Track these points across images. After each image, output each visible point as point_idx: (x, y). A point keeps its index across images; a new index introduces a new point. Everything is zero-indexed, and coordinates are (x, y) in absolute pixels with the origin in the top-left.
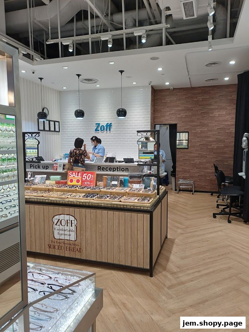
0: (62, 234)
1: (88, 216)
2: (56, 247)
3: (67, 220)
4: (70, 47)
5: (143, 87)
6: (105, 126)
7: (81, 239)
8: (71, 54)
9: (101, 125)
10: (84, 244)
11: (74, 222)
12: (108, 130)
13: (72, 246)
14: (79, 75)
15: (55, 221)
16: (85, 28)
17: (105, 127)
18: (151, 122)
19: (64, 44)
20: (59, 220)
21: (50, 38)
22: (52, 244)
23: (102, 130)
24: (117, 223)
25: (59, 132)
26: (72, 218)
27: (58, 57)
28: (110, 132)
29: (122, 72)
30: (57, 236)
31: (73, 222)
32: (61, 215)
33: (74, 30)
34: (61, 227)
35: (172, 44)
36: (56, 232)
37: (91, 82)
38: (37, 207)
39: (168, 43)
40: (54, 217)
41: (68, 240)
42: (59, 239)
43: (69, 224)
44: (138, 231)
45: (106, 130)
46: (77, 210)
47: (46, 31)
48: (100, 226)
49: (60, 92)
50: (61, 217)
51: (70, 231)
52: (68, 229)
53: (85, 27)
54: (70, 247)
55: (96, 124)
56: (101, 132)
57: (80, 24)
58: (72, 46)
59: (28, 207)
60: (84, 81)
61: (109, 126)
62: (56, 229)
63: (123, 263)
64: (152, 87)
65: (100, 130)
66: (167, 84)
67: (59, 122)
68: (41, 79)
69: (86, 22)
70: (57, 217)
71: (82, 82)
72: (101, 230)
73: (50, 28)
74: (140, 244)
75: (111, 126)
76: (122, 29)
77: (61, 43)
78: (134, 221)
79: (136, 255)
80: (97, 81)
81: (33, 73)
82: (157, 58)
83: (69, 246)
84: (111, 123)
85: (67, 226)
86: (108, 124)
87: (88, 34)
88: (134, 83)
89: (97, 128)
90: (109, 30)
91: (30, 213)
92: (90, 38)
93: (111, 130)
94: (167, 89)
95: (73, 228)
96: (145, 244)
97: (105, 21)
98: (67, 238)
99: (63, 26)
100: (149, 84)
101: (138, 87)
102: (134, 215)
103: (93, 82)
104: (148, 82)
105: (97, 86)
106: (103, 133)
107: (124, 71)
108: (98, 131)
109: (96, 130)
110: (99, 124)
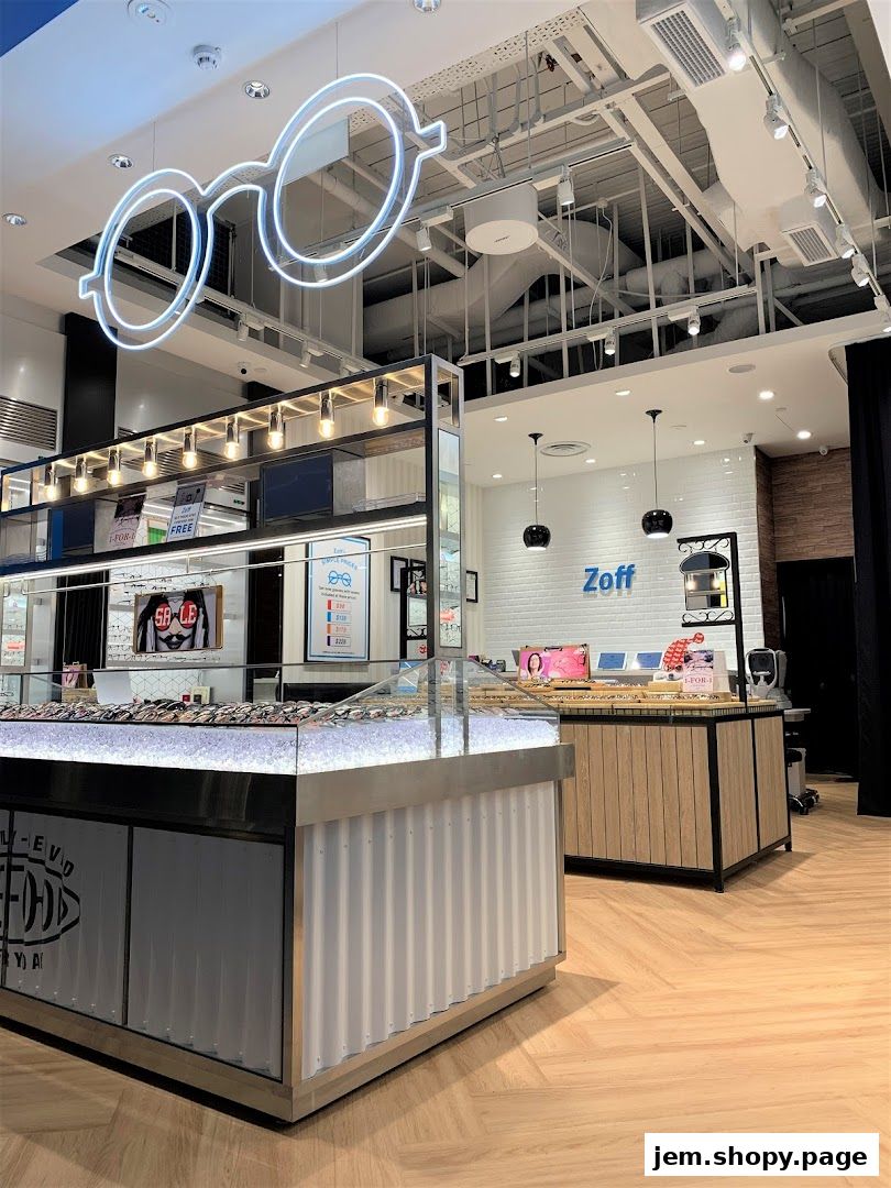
4: (514, 366)
5: (728, 452)
6: (613, 575)
8: (517, 384)
9: (600, 573)
12: (624, 585)
14: (535, 436)
16: (551, 317)
17: (615, 578)
18: (761, 554)
19: (499, 361)
21: (467, 353)
23: (606, 588)
24: (626, 754)
25: (476, 601)
27: (484, 395)
28: (629, 593)
29: (654, 414)
33: (523, 325)
35: (792, 325)
37: (571, 452)
39: (783, 324)
44: (680, 772)
45: (619, 587)
47: (453, 337)
48: (585, 765)
49: (484, 490)
53: (553, 313)
55: (587, 570)
56: (603, 595)
57: (541, 308)
58: (518, 363)
60: (550, 451)
61: (626, 574)
63: (644, 859)
64: (758, 450)
65: (598, 587)
66: (804, 435)
67: (476, 574)
69: (554, 300)
71: (546, 454)
72: (587, 774)
73: (467, 329)
74: (687, 804)
75: (633, 572)
76: (647, 307)
77: (492, 360)
78: (667, 747)
79: (676, 835)
80: (586, 446)
82: (748, 368)
84: (633, 566)
86: (623, 567)
87: (559, 331)
88: (697, 443)
89: (588, 583)
90: (616, 313)
92: (563, 340)
93: (634, 584)
94: (809, 454)
96: (698, 804)
97: (603, 294)
99: (497, 320)
100: (746, 442)
101: (714, 453)
102: (668, 730)
103: (577, 450)
104: (741, 437)
105: (588, 461)
106: (608, 595)
107: (660, 412)
108: (592, 592)
109: (587, 588)
110: (595, 570)
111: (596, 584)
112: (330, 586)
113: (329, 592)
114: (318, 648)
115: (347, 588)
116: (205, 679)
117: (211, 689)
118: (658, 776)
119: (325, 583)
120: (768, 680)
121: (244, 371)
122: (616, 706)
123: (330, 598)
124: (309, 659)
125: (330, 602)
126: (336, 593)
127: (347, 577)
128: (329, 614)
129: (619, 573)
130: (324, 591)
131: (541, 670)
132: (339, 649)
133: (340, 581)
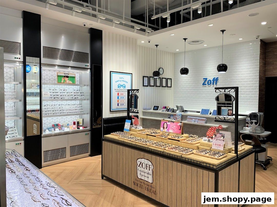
0: (142, 175)
1: (162, 163)
2: (139, 186)
3: (146, 164)
4: (168, 19)
5: (251, 41)
6: (212, 80)
7: (156, 183)
9: (208, 80)
10: (158, 188)
11: (152, 167)
12: (215, 84)
13: (149, 187)
14: (185, 39)
15: (139, 163)
17: (212, 81)
18: (260, 75)
19: (164, 17)
20: (141, 162)
21: (154, 14)
22: (136, 182)
23: (209, 84)
24: (185, 176)
25: (171, 87)
26: (150, 163)
29: (223, 31)
30: (139, 177)
31: (150, 166)
32: (142, 158)
34: (142, 169)
36: (139, 172)
37: (198, 43)
38: (127, 149)
40: (137, 159)
41: (147, 181)
42: (141, 179)
43: (148, 168)
44: (204, 187)
45: (213, 84)
46: (154, 157)
48: (171, 175)
49: (174, 54)
50: (143, 161)
51: (148, 174)
52: (147, 172)
54: (148, 188)
55: (204, 79)
56: (208, 86)
59: (122, 148)
61: (216, 80)
62: (139, 170)
64: (261, 41)
65: (207, 84)
67: (171, 79)
68: (157, 46)
70: (139, 160)
71: (190, 44)
72: (172, 179)
75: (218, 80)
78: (200, 176)
80: (203, 41)
81: (149, 42)
82: (256, 14)
83: (147, 186)
84: (218, 78)
85: (147, 169)
86: (215, 78)
88: (240, 39)
91: (123, 153)
95: (150, 172)
98: (146, 179)
100: (257, 38)
101: (246, 42)
102: (200, 171)
103: (200, 43)
104: (255, 37)
105: (204, 45)
106: (210, 86)
107: (225, 30)
108: (205, 85)
109: (204, 84)
110: (206, 79)
111: (206, 83)
112: (119, 89)
113: (118, 90)
114: (114, 107)
115: (125, 89)
116: (81, 117)
117: (83, 120)
118: (196, 186)
119: (117, 88)
120: (256, 123)
121: (85, 25)
122: (183, 156)
123: (118, 92)
124: (111, 110)
125: (118, 94)
126: (120, 91)
127: (124, 85)
128: (118, 97)
129: (214, 80)
130: (116, 90)
131: (167, 129)
132: (121, 107)
133: (122, 87)
